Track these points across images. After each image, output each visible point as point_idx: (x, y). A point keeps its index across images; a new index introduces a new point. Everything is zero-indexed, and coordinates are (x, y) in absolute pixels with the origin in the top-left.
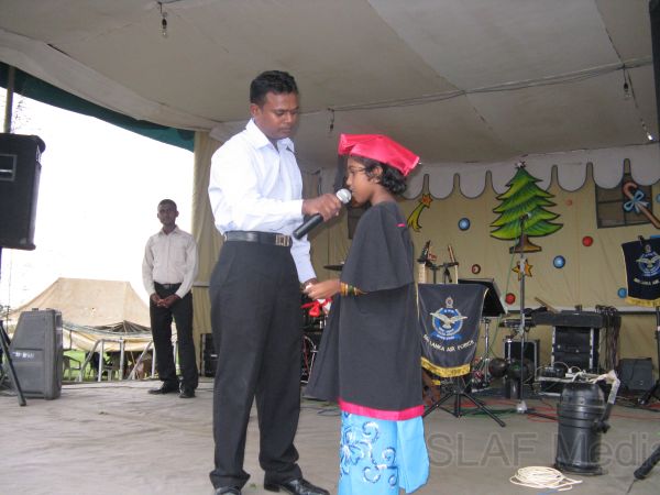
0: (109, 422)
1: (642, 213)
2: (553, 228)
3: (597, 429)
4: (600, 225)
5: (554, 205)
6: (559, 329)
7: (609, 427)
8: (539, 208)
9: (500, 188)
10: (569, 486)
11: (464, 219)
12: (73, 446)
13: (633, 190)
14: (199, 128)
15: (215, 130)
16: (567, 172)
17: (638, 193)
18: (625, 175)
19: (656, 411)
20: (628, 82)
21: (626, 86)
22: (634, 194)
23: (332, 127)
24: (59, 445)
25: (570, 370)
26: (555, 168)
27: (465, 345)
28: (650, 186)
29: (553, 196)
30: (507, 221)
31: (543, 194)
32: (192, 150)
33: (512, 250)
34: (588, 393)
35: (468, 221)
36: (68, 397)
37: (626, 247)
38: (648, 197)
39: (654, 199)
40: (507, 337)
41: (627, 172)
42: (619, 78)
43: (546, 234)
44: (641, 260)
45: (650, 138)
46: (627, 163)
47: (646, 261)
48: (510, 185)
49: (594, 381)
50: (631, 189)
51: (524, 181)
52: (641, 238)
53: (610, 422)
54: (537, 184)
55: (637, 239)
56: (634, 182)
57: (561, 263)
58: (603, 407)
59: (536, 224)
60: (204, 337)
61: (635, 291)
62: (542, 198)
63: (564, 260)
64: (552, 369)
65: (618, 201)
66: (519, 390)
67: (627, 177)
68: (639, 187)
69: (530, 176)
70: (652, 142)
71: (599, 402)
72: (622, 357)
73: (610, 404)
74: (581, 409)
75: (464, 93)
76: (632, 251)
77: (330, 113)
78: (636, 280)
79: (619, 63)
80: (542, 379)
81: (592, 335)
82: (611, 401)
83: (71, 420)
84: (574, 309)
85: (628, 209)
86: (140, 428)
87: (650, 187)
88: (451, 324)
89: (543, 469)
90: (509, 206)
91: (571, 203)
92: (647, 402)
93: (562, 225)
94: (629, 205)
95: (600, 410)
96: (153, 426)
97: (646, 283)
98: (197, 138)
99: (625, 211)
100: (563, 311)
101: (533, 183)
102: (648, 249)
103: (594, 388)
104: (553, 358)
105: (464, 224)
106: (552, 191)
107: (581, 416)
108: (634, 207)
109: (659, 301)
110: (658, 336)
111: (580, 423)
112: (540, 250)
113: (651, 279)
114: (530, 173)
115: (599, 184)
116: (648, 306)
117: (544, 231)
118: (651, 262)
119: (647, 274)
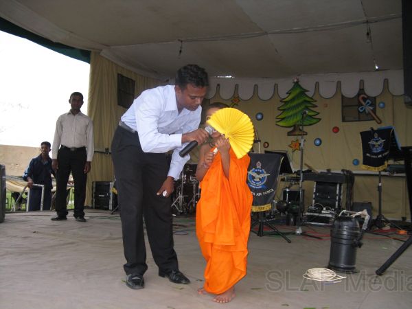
0: (41, 238)
1: (369, 113)
2: (315, 121)
3: (355, 244)
4: (344, 120)
5: (316, 106)
6: (318, 183)
7: (362, 244)
8: (307, 108)
9: (283, 95)
10: (339, 280)
11: (260, 113)
12: (21, 254)
13: (364, 99)
14: (94, 49)
15: (104, 51)
16: (324, 86)
17: (368, 101)
18: (360, 89)
20: (369, 31)
21: (368, 34)
22: (365, 102)
23: (181, 51)
24: (11, 254)
25: (325, 209)
26: (317, 84)
27: (268, 192)
29: (315, 101)
30: (287, 115)
31: (309, 100)
32: (89, 62)
33: (289, 134)
34: (350, 223)
35: (262, 114)
36: (10, 221)
37: (362, 134)
38: (373, 104)
39: (377, 105)
40: (286, 187)
41: (362, 88)
42: (364, 29)
43: (311, 125)
44: (372, 142)
45: (377, 67)
46: (362, 82)
47: (374, 143)
48: (289, 93)
49: (354, 216)
51: (298, 91)
52: (372, 129)
53: (362, 241)
54: (306, 93)
55: (370, 130)
56: (366, 94)
57: (319, 143)
58: (359, 232)
60: (94, 184)
61: (367, 161)
62: (309, 102)
63: (321, 141)
64: (313, 207)
65: (356, 106)
66: (295, 220)
67: (362, 91)
68: (369, 98)
69: (301, 88)
70: (377, 70)
71: (356, 229)
73: (364, 230)
74: (345, 233)
75: (266, 33)
76: (366, 137)
77: (180, 43)
78: (368, 155)
79: (365, 19)
80: (307, 214)
81: (338, 188)
82: (364, 228)
83: (16, 237)
84: (326, 171)
85: (361, 111)
86: (62, 242)
87: (375, 98)
88: (260, 179)
89: (323, 270)
90: (288, 106)
91: (326, 106)
93: (320, 119)
94: (362, 109)
95: (357, 234)
96: (71, 241)
97: (374, 157)
98: (92, 56)
99: (359, 112)
100: (322, 172)
101: (303, 92)
102: (376, 135)
103: (353, 220)
104: (314, 201)
105: (259, 117)
106: (315, 98)
107: (345, 237)
108: (365, 110)
109: (381, 168)
110: (379, 189)
111: (344, 242)
112: (306, 134)
113: (377, 154)
114: (302, 86)
115: (344, 95)
116: (374, 170)
117: (309, 122)
118: (378, 144)
119: (375, 151)
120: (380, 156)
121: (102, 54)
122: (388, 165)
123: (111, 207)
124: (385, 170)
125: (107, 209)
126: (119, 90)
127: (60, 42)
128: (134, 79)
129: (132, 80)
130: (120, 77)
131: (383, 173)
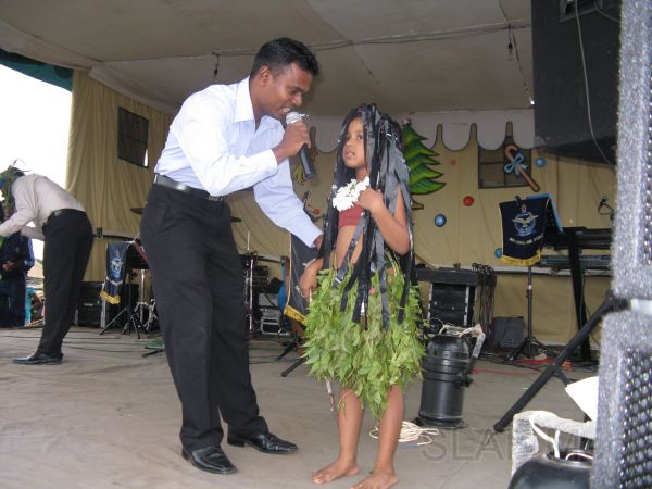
1: (521, 175)
2: (435, 186)
3: (460, 383)
4: (481, 185)
5: (438, 163)
6: (436, 286)
7: (472, 381)
8: (423, 166)
13: (513, 153)
14: (78, 66)
15: (95, 70)
16: (451, 131)
17: (519, 155)
18: (507, 137)
19: (522, 367)
20: (512, 43)
21: (510, 46)
22: (514, 157)
23: (216, 71)
25: (444, 326)
26: (440, 127)
28: (530, 150)
29: (437, 155)
31: (427, 153)
34: (454, 347)
37: (503, 206)
38: (527, 161)
39: (533, 162)
41: (509, 134)
42: (503, 38)
43: (429, 193)
44: (517, 220)
45: (532, 103)
46: (509, 125)
47: (521, 221)
49: (460, 334)
50: (512, 151)
51: (410, 139)
52: (518, 198)
53: (472, 376)
54: (423, 142)
55: (513, 199)
56: (515, 145)
57: (442, 221)
58: (467, 361)
59: (419, 182)
61: (510, 250)
62: (426, 156)
63: (445, 219)
65: (500, 163)
67: (509, 139)
68: (520, 150)
69: (416, 134)
70: (534, 107)
71: (464, 356)
72: (495, 316)
73: (474, 358)
74: (446, 363)
75: (351, 43)
76: (509, 210)
77: (216, 58)
78: (511, 239)
79: (504, 22)
81: (467, 293)
82: (476, 354)
85: (508, 171)
91: (454, 163)
92: (515, 358)
93: (444, 184)
94: (509, 168)
95: (464, 364)
97: (520, 243)
98: (75, 76)
99: (505, 173)
100: (441, 268)
101: (418, 140)
102: (524, 209)
103: (459, 341)
104: (429, 314)
106: (436, 150)
107: (446, 369)
108: (514, 170)
109: (531, 261)
110: (529, 294)
111: (445, 377)
112: (422, 208)
113: (525, 239)
114: (416, 131)
115: (481, 145)
116: (521, 265)
117: (427, 189)
118: (526, 222)
119: (522, 233)
120: (530, 242)
121: (92, 74)
122: (542, 257)
123: (103, 323)
124: (538, 265)
125: (98, 326)
126: (121, 134)
127: (18, 52)
128: (146, 117)
129: (144, 119)
130: (123, 113)
131: (536, 270)
